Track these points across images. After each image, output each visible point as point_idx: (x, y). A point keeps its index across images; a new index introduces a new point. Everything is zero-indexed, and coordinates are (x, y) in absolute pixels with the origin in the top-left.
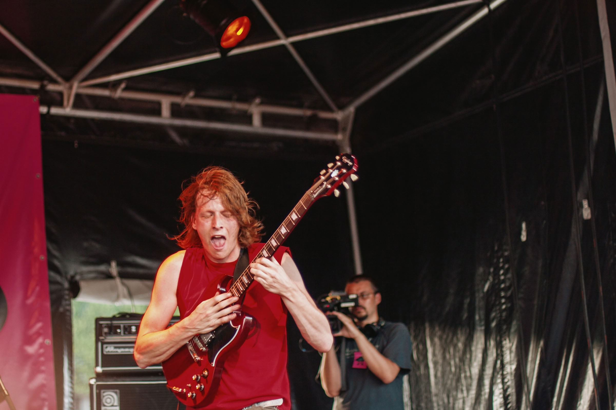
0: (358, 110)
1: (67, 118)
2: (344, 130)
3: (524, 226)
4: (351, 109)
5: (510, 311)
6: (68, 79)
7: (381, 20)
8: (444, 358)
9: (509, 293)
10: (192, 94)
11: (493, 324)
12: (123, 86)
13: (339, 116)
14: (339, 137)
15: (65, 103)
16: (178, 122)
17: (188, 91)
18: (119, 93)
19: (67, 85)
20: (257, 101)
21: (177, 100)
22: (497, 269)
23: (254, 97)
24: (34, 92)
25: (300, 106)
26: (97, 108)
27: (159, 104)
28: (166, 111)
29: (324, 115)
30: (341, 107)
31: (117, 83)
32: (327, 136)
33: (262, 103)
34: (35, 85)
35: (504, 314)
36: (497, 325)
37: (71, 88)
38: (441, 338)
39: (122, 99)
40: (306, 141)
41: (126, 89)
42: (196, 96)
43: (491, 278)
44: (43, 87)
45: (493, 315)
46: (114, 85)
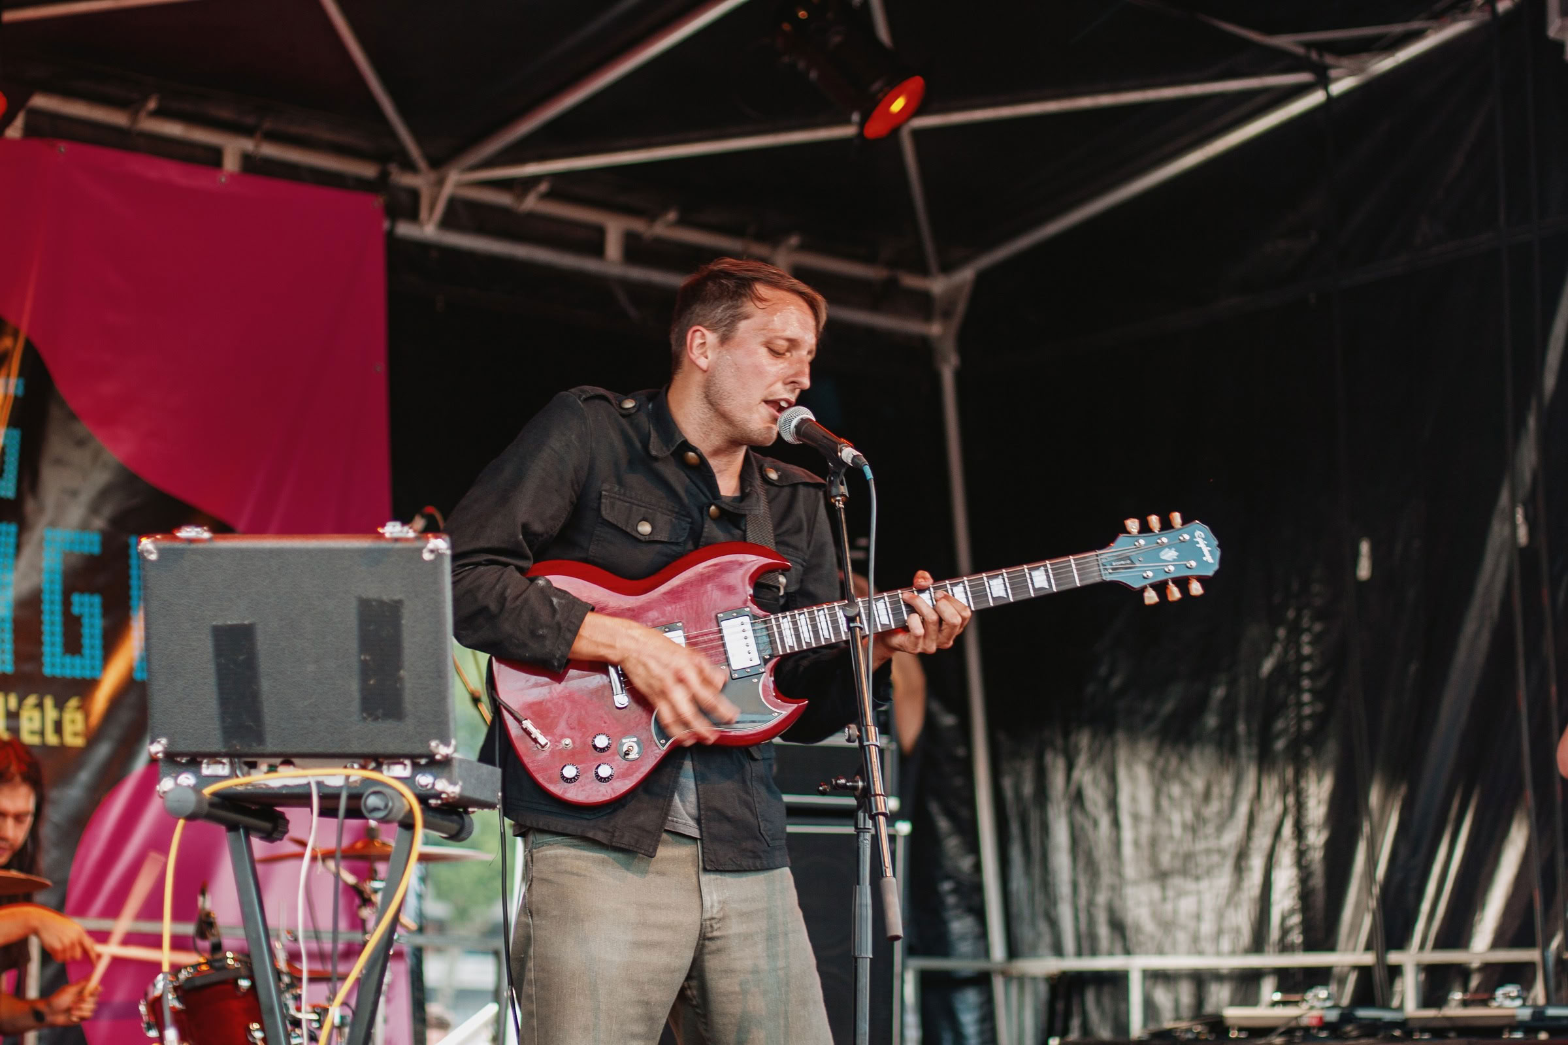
0: (982, 278)
1: (424, 247)
2: (947, 315)
3: (1365, 547)
4: (966, 275)
5: (1321, 720)
6: (438, 162)
7: (1106, 100)
8: (1157, 807)
9: (1321, 683)
10: (672, 216)
11: (1280, 745)
12: (543, 187)
13: (938, 286)
14: (935, 329)
15: (424, 213)
16: (637, 273)
17: (665, 209)
18: (531, 203)
19: (432, 176)
20: (794, 241)
21: (638, 225)
22: (1295, 631)
23: (787, 232)
24: (361, 184)
25: (869, 259)
26: (481, 229)
27: (600, 232)
28: (613, 248)
29: (911, 281)
30: (947, 268)
31: (531, 182)
32: (913, 327)
33: (803, 248)
34: (368, 171)
35: (1307, 726)
36: (1288, 748)
37: (440, 183)
38: (1151, 766)
39: (531, 216)
40: (871, 332)
41: (549, 196)
42: (682, 222)
43: (1278, 649)
44: (384, 176)
45: (1280, 725)
46: (525, 185)
